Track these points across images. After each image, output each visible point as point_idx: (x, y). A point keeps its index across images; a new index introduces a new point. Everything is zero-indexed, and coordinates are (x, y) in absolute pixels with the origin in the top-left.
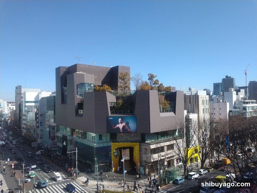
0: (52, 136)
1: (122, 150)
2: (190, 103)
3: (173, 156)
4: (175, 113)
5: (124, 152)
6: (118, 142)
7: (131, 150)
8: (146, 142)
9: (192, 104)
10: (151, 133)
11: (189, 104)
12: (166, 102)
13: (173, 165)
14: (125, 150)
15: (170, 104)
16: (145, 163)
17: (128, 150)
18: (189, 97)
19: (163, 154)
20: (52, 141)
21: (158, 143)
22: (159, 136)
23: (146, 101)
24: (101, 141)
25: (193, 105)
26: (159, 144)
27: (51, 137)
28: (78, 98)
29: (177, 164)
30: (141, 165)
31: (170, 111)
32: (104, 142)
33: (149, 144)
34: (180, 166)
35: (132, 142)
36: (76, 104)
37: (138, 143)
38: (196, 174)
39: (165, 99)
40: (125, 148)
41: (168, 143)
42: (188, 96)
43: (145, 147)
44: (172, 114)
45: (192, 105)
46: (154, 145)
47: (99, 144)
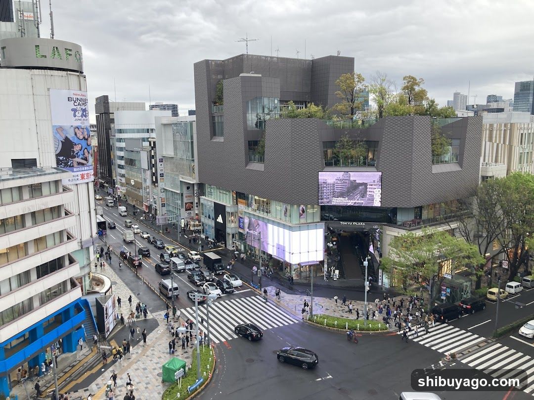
2: (490, 140)
4: (461, 165)
6: (339, 223)
8: (399, 224)
9: (496, 142)
10: (412, 207)
11: (488, 143)
18: (488, 127)
20: (188, 212)
25: (498, 145)
27: (186, 205)
32: (309, 222)
33: (405, 230)
43: (394, 234)
45: (495, 145)
47: (298, 225)
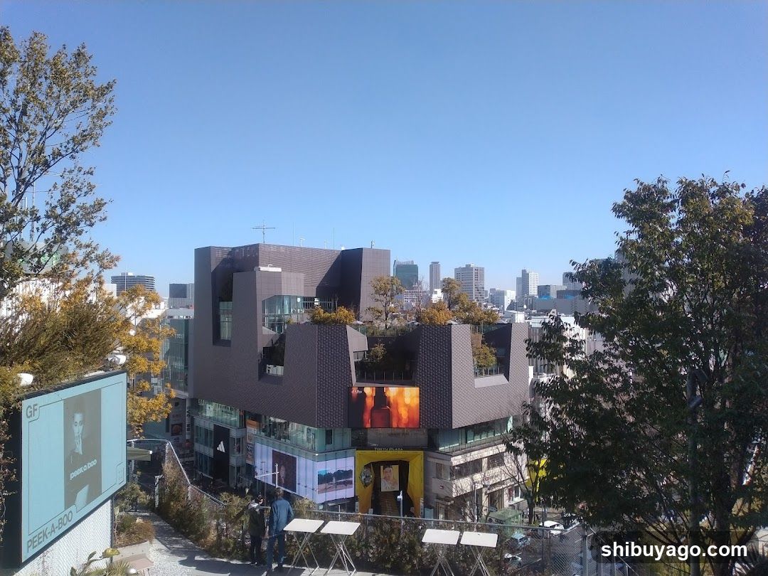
0: (173, 425)
1: (382, 467)
3: (501, 483)
4: (507, 377)
5: (386, 472)
6: (372, 448)
7: (404, 467)
8: (441, 449)
10: (453, 428)
12: (486, 349)
13: (502, 504)
14: (387, 469)
15: (496, 354)
16: (436, 500)
17: (395, 469)
18: (538, 332)
19: (478, 477)
20: (175, 437)
21: (466, 453)
22: (470, 433)
23: (443, 352)
24: (329, 447)
26: (468, 454)
27: (172, 428)
28: (266, 334)
29: (509, 499)
30: (427, 505)
31: (497, 373)
32: (336, 448)
33: (449, 455)
34: (516, 505)
35: (405, 448)
36: (260, 349)
37: (421, 453)
38: (558, 525)
39: (483, 343)
40: (388, 464)
41: (491, 452)
42: (538, 330)
43: (437, 461)
44: (499, 379)
46: (460, 457)
47: (324, 454)
